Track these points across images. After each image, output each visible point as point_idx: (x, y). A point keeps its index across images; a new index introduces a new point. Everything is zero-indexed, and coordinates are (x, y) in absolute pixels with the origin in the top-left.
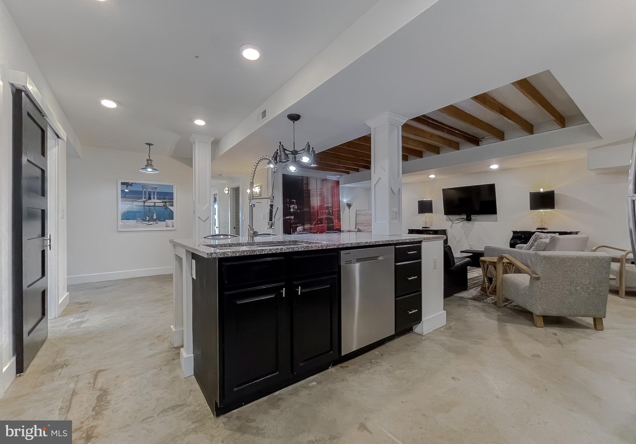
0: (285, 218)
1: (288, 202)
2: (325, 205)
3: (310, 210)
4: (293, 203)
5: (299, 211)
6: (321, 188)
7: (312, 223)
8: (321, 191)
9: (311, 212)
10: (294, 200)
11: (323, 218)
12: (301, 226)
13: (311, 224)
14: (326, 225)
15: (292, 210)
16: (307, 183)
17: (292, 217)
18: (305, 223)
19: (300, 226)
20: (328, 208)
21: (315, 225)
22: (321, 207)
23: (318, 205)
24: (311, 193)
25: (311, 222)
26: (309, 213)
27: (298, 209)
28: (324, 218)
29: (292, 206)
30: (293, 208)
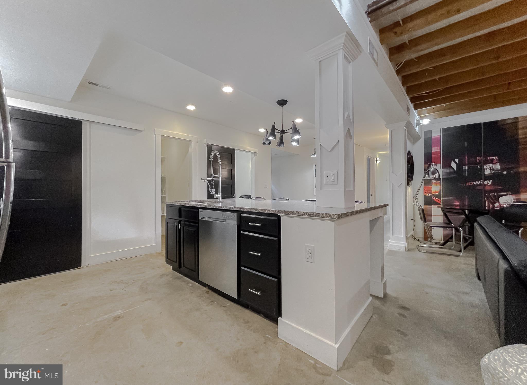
1: (478, 161)
4: (492, 162)
5: (505, 172)
10: (494, 158)
12: (509, 194)
15: (487, 172)
17: (489, 182)
18: (522, 190)
19: (507, 195)
27: (502, 169)
29: (489, 166)
30: (491, 169)
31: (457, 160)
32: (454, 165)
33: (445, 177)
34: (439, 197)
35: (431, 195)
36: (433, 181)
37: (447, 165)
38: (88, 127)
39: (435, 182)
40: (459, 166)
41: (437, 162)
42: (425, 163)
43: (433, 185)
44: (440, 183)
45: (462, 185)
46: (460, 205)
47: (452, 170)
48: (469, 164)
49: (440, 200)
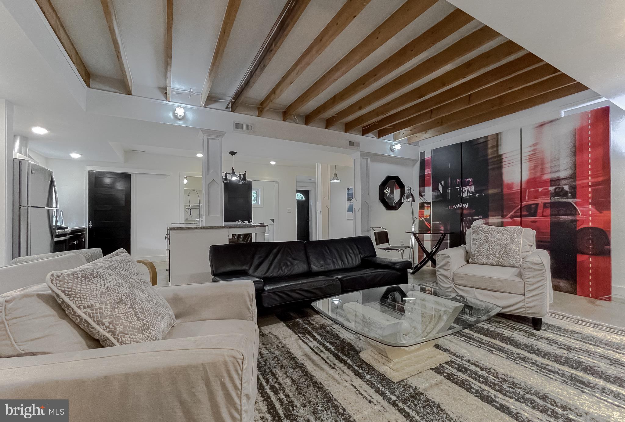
0: (452, 207)
1: (458, 183)
2: (547, 177)
3: (502, 191)
4: (468, 184)
5: (478, 195)
6: (534, 142)
7: (505, 213)
8: (534, 150)
9: (503, 194)
10: (470, 179)
11: (537, 205)
12: (481, 218)
13: (503, 216)
14: (548, 219)
15: (465, 195)
16: (495, 144)
17: (466, 206)
18: (490, 213)
19: (479, 219)
20: (554, 181)
21: (512, 217)
22: (534, 182)
23: (525, 177)
24: (504, 160)
25: (502, 212)
26: (500, 197)
27: (476, 192)
28: (541, 206)
29: (465, 189)
30: (468, 191)
31: (443, 182)
32: (440, 188)
33: (434, 200)
34: (429, 221)
35: (423, 219)
36: (425, 205)
37: (435, 189)
38: (134, 177)
39: (427, 206)
40: (444, 188)
41: (429, 185)
42: (420, 186)
43: (425, 208)
44: (431, 206)
45: (446, 208)
46: (444, 231)
47: (439, 193)
48: (451, 187)
49: (430, 225)
